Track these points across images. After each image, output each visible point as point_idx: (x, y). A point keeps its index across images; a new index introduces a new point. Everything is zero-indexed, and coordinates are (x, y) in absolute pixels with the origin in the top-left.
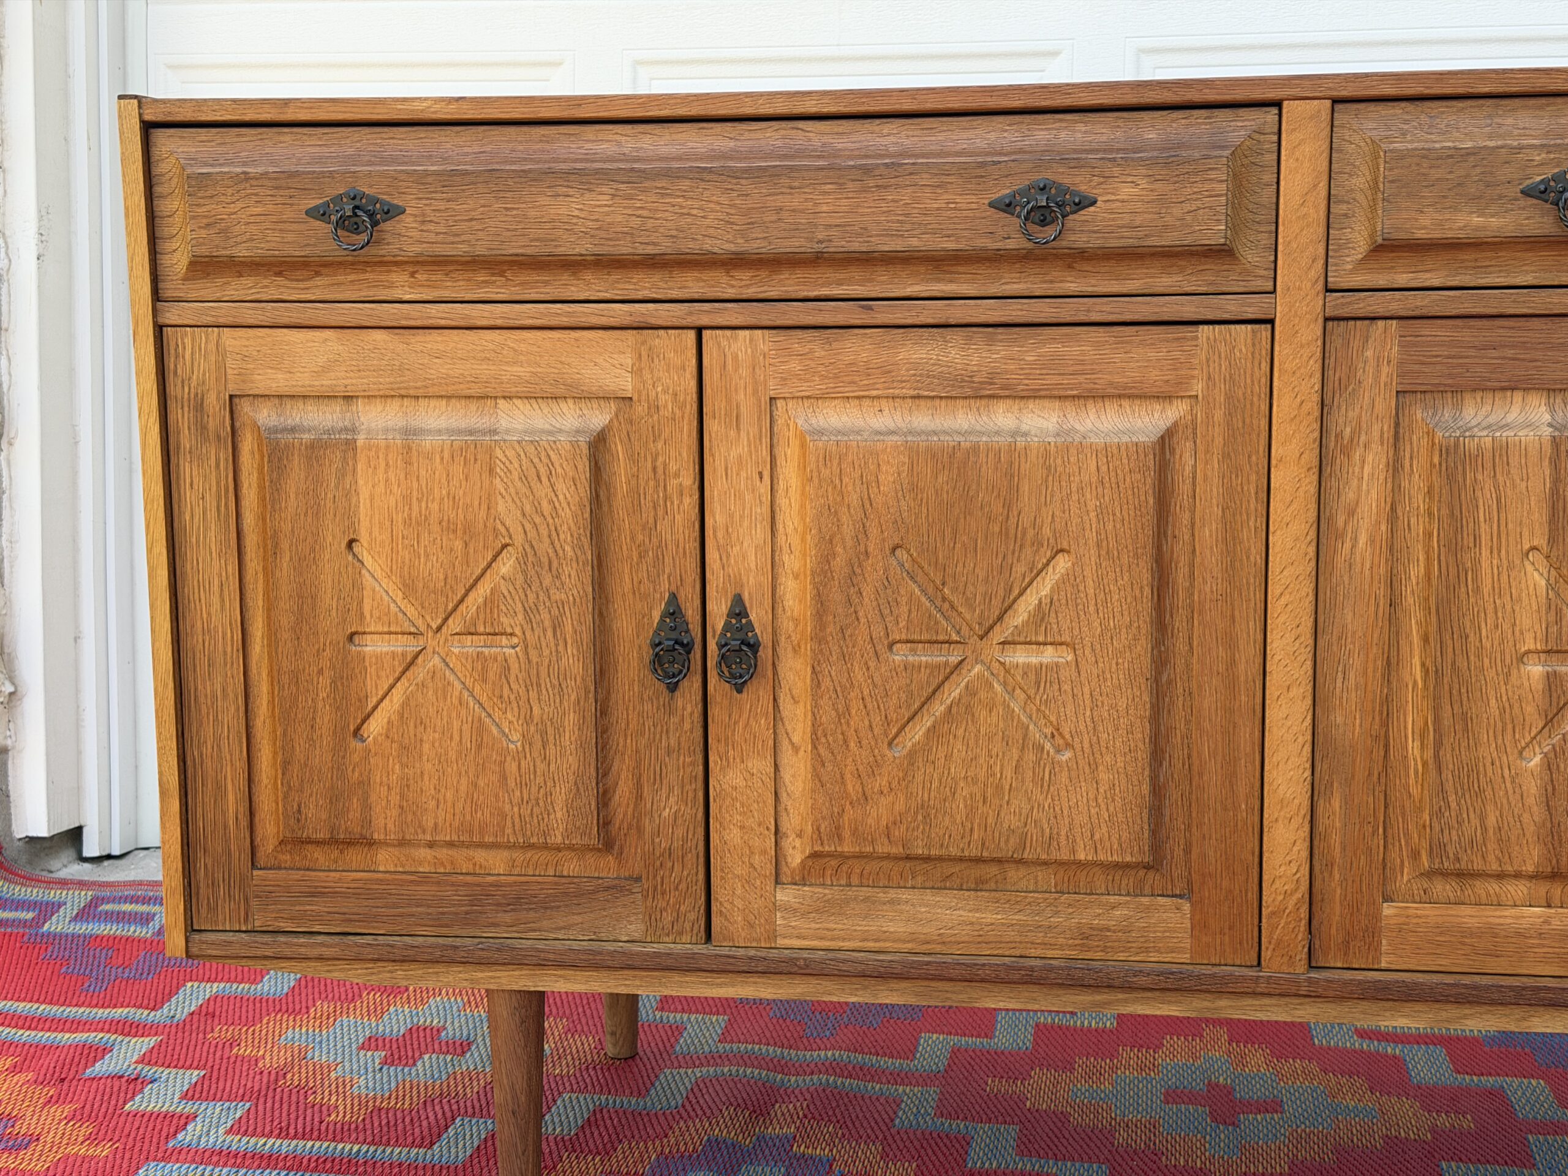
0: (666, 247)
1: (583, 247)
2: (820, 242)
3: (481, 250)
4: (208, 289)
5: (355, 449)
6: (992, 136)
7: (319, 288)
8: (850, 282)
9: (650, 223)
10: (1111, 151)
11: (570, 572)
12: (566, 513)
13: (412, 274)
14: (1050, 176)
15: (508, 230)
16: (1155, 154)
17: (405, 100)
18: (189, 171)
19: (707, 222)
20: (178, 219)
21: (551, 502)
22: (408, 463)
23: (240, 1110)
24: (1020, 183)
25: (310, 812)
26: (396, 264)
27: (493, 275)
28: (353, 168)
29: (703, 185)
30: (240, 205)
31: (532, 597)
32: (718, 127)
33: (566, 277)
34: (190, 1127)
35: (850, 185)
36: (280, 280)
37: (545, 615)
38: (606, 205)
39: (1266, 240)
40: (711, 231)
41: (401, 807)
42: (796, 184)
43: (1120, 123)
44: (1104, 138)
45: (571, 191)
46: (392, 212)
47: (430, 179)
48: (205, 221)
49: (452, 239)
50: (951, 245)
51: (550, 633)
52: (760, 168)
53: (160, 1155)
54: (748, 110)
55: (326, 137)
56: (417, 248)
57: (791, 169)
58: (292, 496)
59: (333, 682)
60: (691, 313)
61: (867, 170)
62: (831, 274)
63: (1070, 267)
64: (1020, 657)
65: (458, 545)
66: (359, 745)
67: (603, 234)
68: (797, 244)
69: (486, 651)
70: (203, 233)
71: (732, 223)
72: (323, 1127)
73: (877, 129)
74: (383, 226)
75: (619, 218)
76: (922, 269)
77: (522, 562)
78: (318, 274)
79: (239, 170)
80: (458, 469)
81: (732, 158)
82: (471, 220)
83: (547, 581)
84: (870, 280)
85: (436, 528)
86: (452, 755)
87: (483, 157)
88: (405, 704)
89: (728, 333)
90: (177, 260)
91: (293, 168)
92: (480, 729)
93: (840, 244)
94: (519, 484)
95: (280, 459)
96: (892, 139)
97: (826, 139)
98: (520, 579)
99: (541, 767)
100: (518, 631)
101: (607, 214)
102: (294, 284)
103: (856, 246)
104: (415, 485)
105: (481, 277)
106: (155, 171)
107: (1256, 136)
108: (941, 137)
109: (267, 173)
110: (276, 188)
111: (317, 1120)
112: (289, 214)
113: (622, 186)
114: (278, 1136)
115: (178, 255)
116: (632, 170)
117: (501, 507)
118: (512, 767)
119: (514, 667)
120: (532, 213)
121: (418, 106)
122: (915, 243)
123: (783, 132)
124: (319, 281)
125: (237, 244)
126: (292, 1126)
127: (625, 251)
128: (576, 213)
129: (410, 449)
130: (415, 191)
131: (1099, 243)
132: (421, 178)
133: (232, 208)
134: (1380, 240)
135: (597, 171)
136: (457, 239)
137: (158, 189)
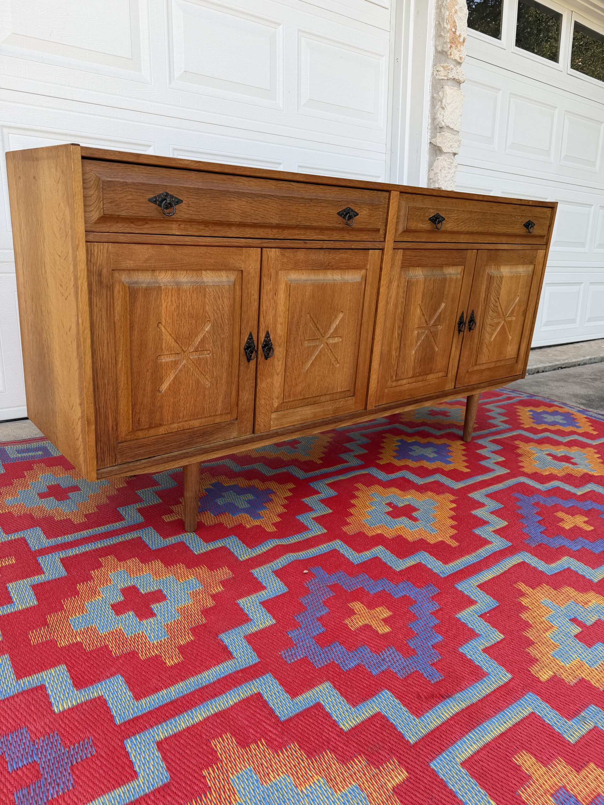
1: (236, 219)
2: (299, 222)
3: (207, 218)
5: (161, 290)
6: (335, 193)
7: (146, 228)
8: (302, 234)
9: (257, 213)
10: (360, 200)
11: (226, 328)
12: (226, 309)
13: (179, 225)
14: (350, 206)
15: (215, 212)
16: (368, 202)
17: (181, 160)
18: (101, 179)
19: (272, 214)
20: (93, 198)
21: (222, 305)
22: (179, 294)
23: (38, 530)
24: (344, 208)
25: (143, 419)
26: (176, 221)
28: (163, 184)
29: (271, 201)
30: (123, 195)
31: (215, 337)
32: (270, 181)
33: (227, 229)
34: (29, 542)
35: (307, 205)
36: (133, 225)
37: (219, 343)
38: (244, 205)
39: (385, 228)
40: (273, 217)
41: (173, 412)
42: (295, 203)
43: (360, 193)
44: (358, 196)
46: (179, 202)
47: (191, 191)
48: (110, 200)
49: (198, 213)
50: (327, 225)
51: (220, 348)
53: (37, 554)
55: (151, 170)
56: (186, 216)
57: (292, 197)
58: (139, 308)
59: (152, 374)
61: (310, 200)
62: (296, 232)
64: (331, 341)
65: (194, 321)
66: (160, 394)
69: (201, 356)
70: (109, 205)
71: (277, 214)
73: (311, 187)
74: (177, 207)
75: (248, 210)
76: (318, 232)
77: (213, 326)
78: (147, 223)
79: (122, 180)
80: (194, 296)
81: (276, 192)
82: (204, 207)
83: (220, 332)
84: (306, 234)
85: (187, 316)
86: (189, 392)
87: (205, 184)
88: (175, 378)
89: (269, 249)
90: (92, 215)
91: (142, 182)
92: (198, 382)
93: (303, 223)
94: (213, 300)
95: (135, 295)
96: (314, 191)
98: (212, 331)
99: (216, 391)
100: (211, 349)
101: (244, 208)
102: (137, 227)
104: (181, 302)
107: (385, 199)
108: (324, 192)
109: (133, 183)
110: (138, 189)
112: (142, 200)
116: (251, 193)
117: (207, 308)
118: (207, 393)
119: (209, 360)
120: (223, 206)
121: (186, 163)
122: (320, 224)
123: (288, 185)
125: (122, 211)
127: (249, 221)
128: (236, 207)
129: (179, 289)
130: (186, 195)
131: (358, 226)
132: (188, 190)
133: (120, 196)
134: (405, 229)
135: (241, 193)
136: (200, 214)
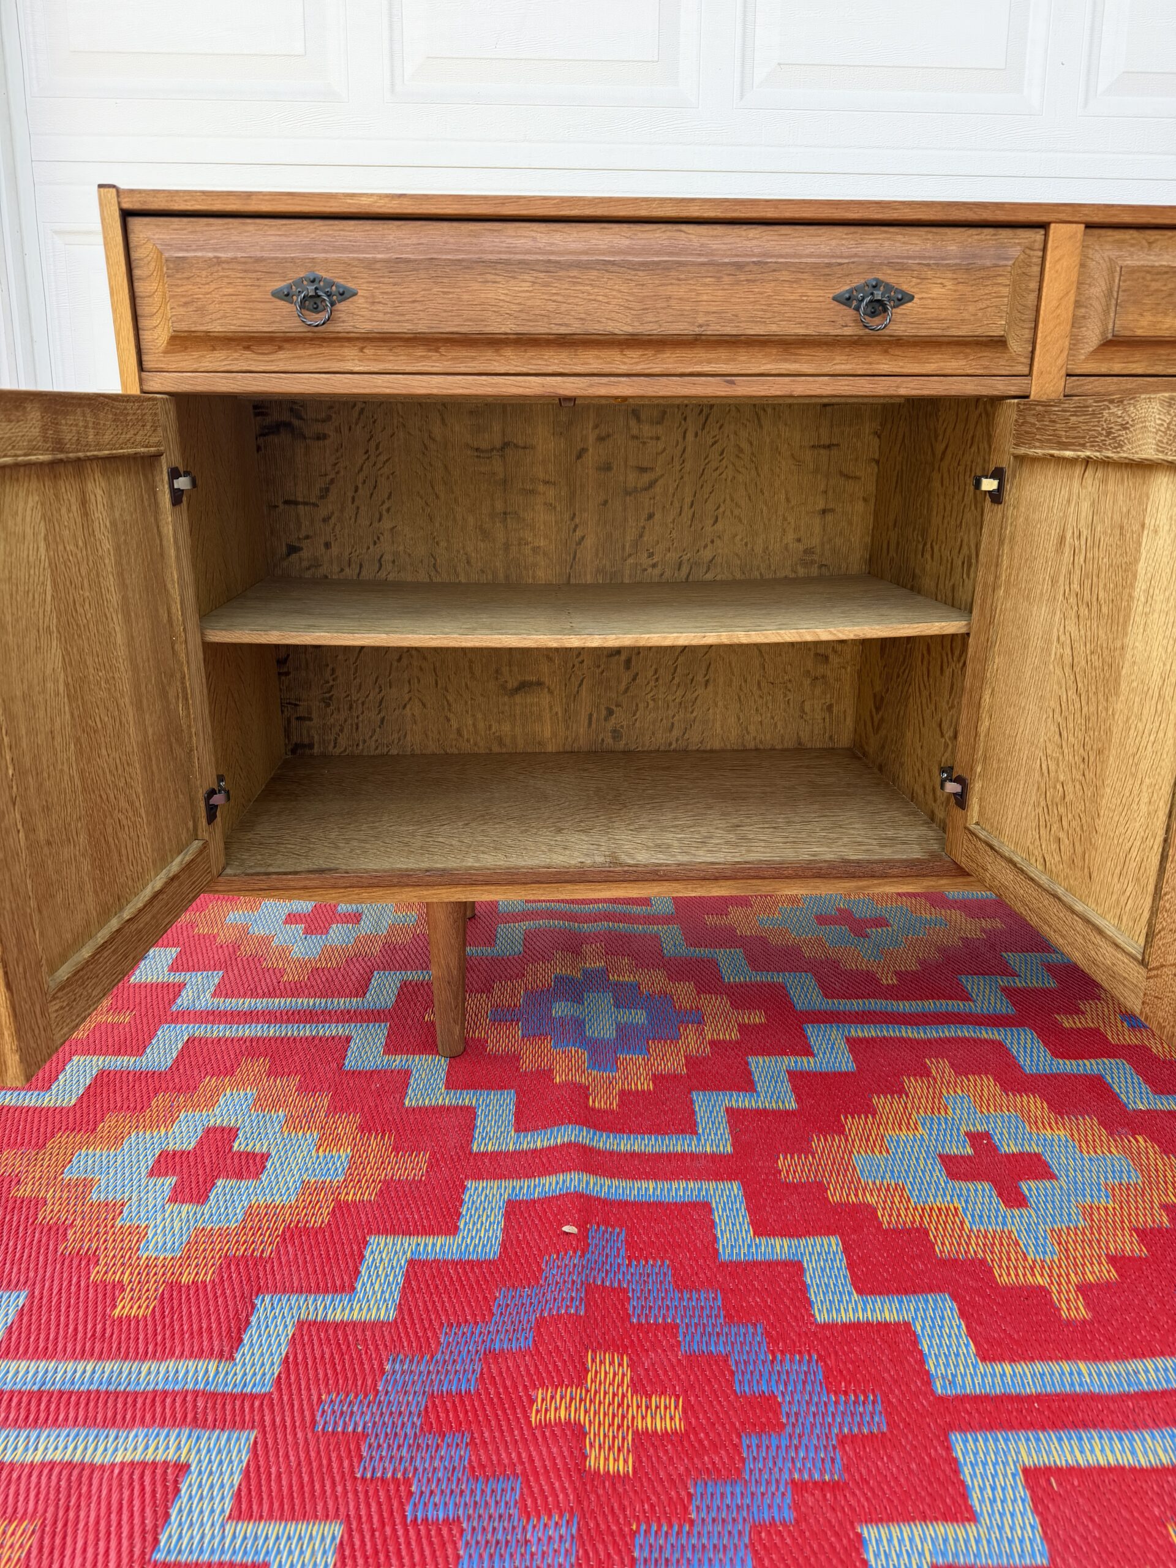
0: (576, 327)
1: (508, 327)
2: (700, 326)
3: (422, 327)
4: (187, 360)
6: (834, 243)
8: (717, 361)
9: (564, 307)
10: (925, 258)
14: (880, 276)
15: (445, 311)
16: (958, 261)
17: (353, 195)
18: (166, 255)
19: (610, 307)
20: (157, 298)
23: (216, 977)
24: (858, 281)
26: (349, 340)
27: (430, 350)
28: (311, 255)
29: (607, 275)
30: (213, 286)
32: (616, 227)
33: (489, 354)
34: (184, 993)
35: (726, 279)
36: (248, 353)
38: (527, 291)
39: (1027, 334)
40: (613, 314)
42: (682, 277)
43: (930, 236)
44: (918, 248)
45: (498, 279)
46: (345, 294)
47: (378, 266)
48: (184, 300)
49: (398, 318)
50: (802, 331)
52: (654, 263)
53: (169, 1019)
54: (643, 213)
55: (284, 228)
56: (368, 326)
57: (680, 263)
60: (591, 386)
61: (739, 266)
62: (701, 354)
63: (886, 352)
67: (524, 316)
68: (681, 327)
70: (182, 310)
71: (631, 309)
72: (282, 987)
73: (744, 233)
74: (341, 306)
75: (538, 302)
76: (774, 351)
78: (280, 348)
79: (211, 255)
81: (629, 254)
82: (414, 302)
84: (734, 360)
87: (421, 248)
90: (157, 336)
91: (258, 254)
93: (716, 328)
96: (755, 242)
97: (704, 240)
101: (529, 299)
102: (261, 357)
103: (729, 330)
105: (420, 352)
106: (134, 255)
107: (1028, 251)
108: (794, 242)
109: (236, 258)
110: (245, 271)
111: (275, 981)
112: (257, 295)
113: (542, 275)
114: (252, 996)
115: (159, 330)
116: (549, 261)
120: (465, 297)
121: (365, 201)
122: (774, 329)
123: (668, 234)
124: (281, 355)
125: (212, 320)
126: (259, 988)
128: (502, 297)
130: (365, 276)
131: (914, 332)
132: (370, 265)
133: (206, 289)
134: (1110, 336)
135: (520, 262)
136: (402, 318)
137: (137, 272)
